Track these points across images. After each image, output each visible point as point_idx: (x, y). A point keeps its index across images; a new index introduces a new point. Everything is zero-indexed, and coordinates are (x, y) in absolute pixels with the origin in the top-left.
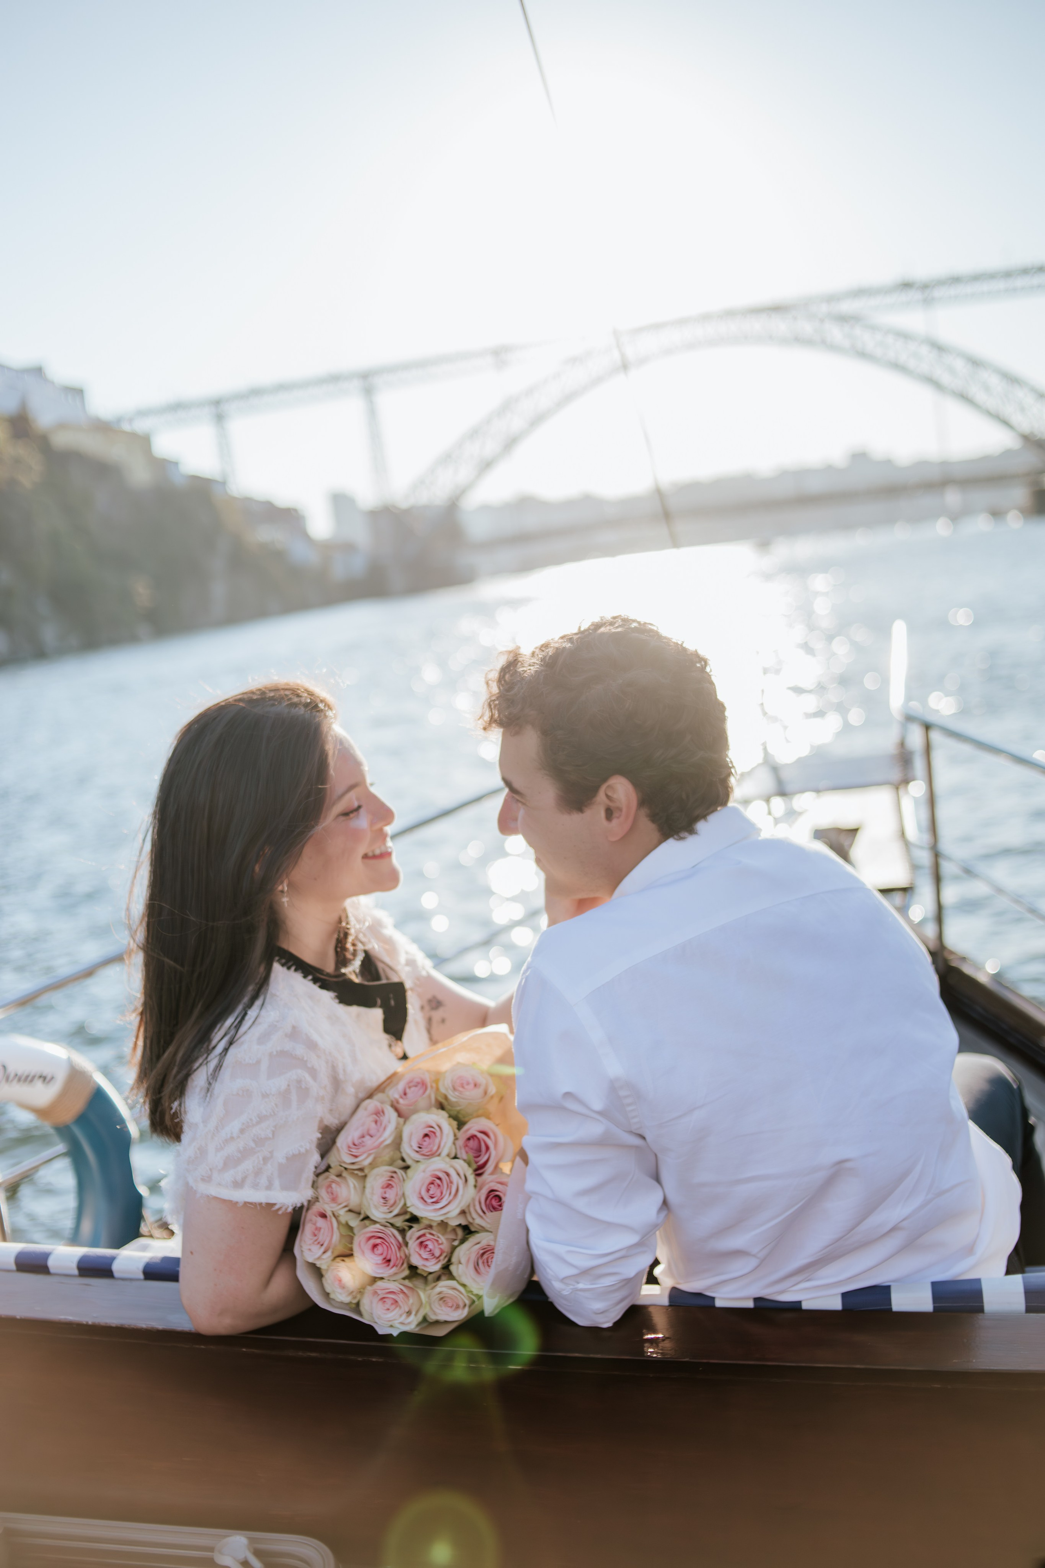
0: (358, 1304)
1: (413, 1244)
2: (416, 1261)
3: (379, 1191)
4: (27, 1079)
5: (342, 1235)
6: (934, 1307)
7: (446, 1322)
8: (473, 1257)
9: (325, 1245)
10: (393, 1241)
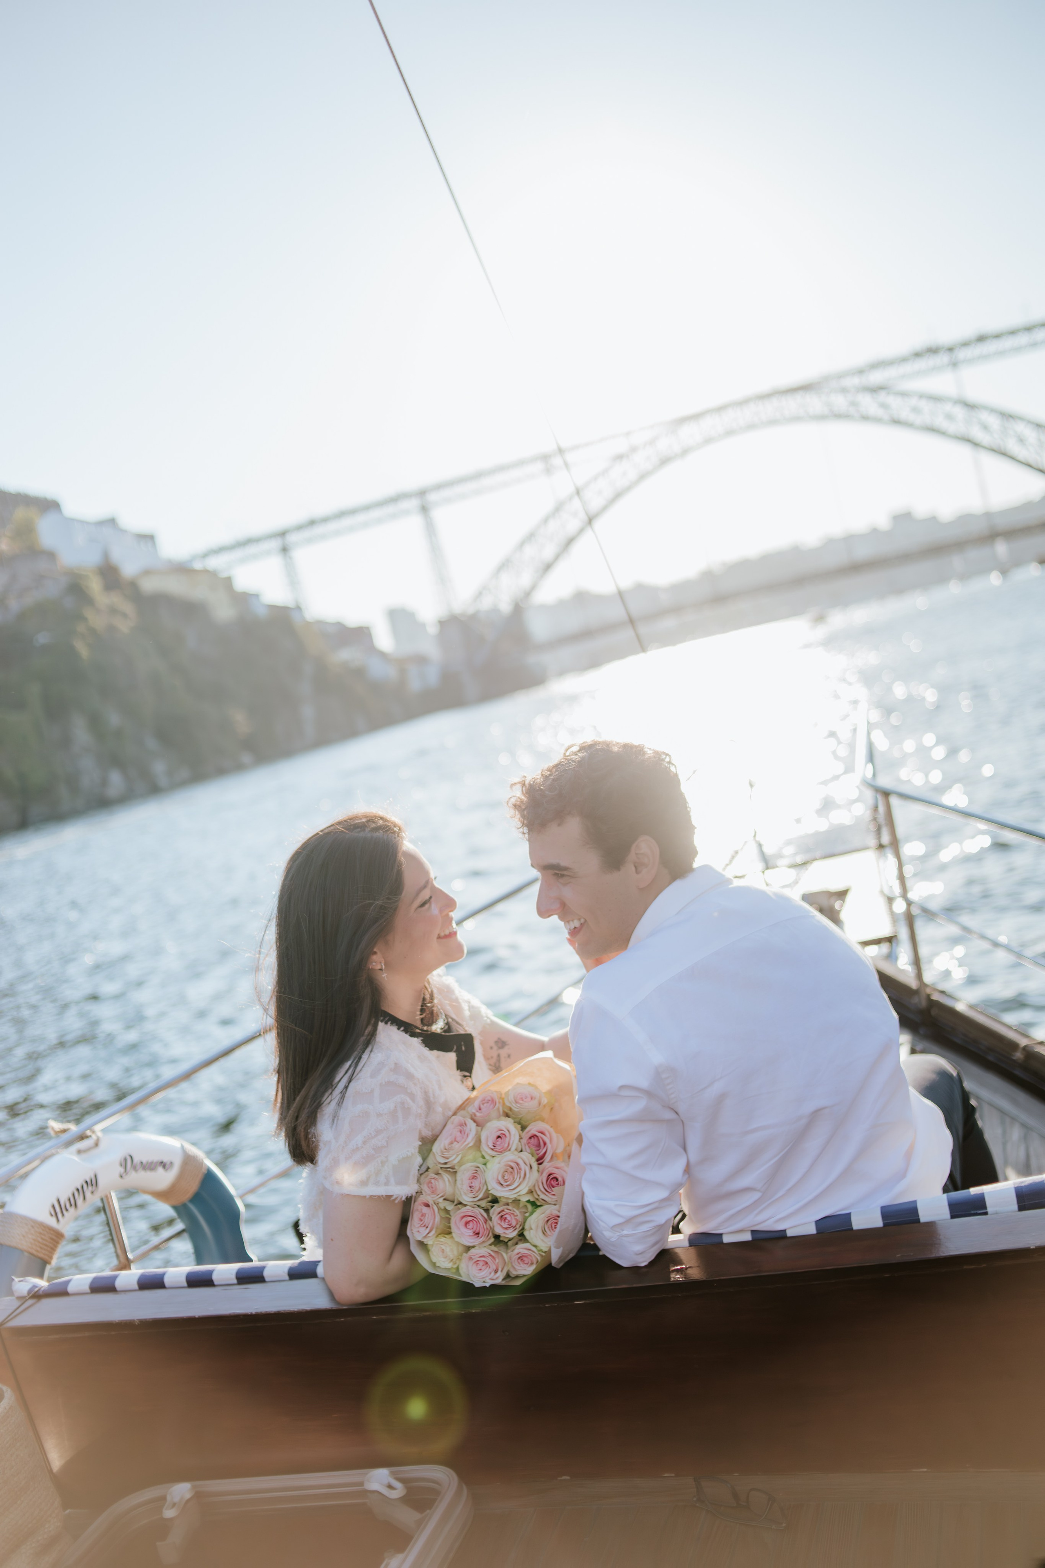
0: (458, 1269)
1: (495, 1218)
2: (498, 1230)
3: (466, 1183)
4: (149, 1167)
5: (441, 1217)
6: (884, 1223)
7: (524, 1276)
8: (541, 1223)
9: (430, 1226)
10: (480, 1217)
